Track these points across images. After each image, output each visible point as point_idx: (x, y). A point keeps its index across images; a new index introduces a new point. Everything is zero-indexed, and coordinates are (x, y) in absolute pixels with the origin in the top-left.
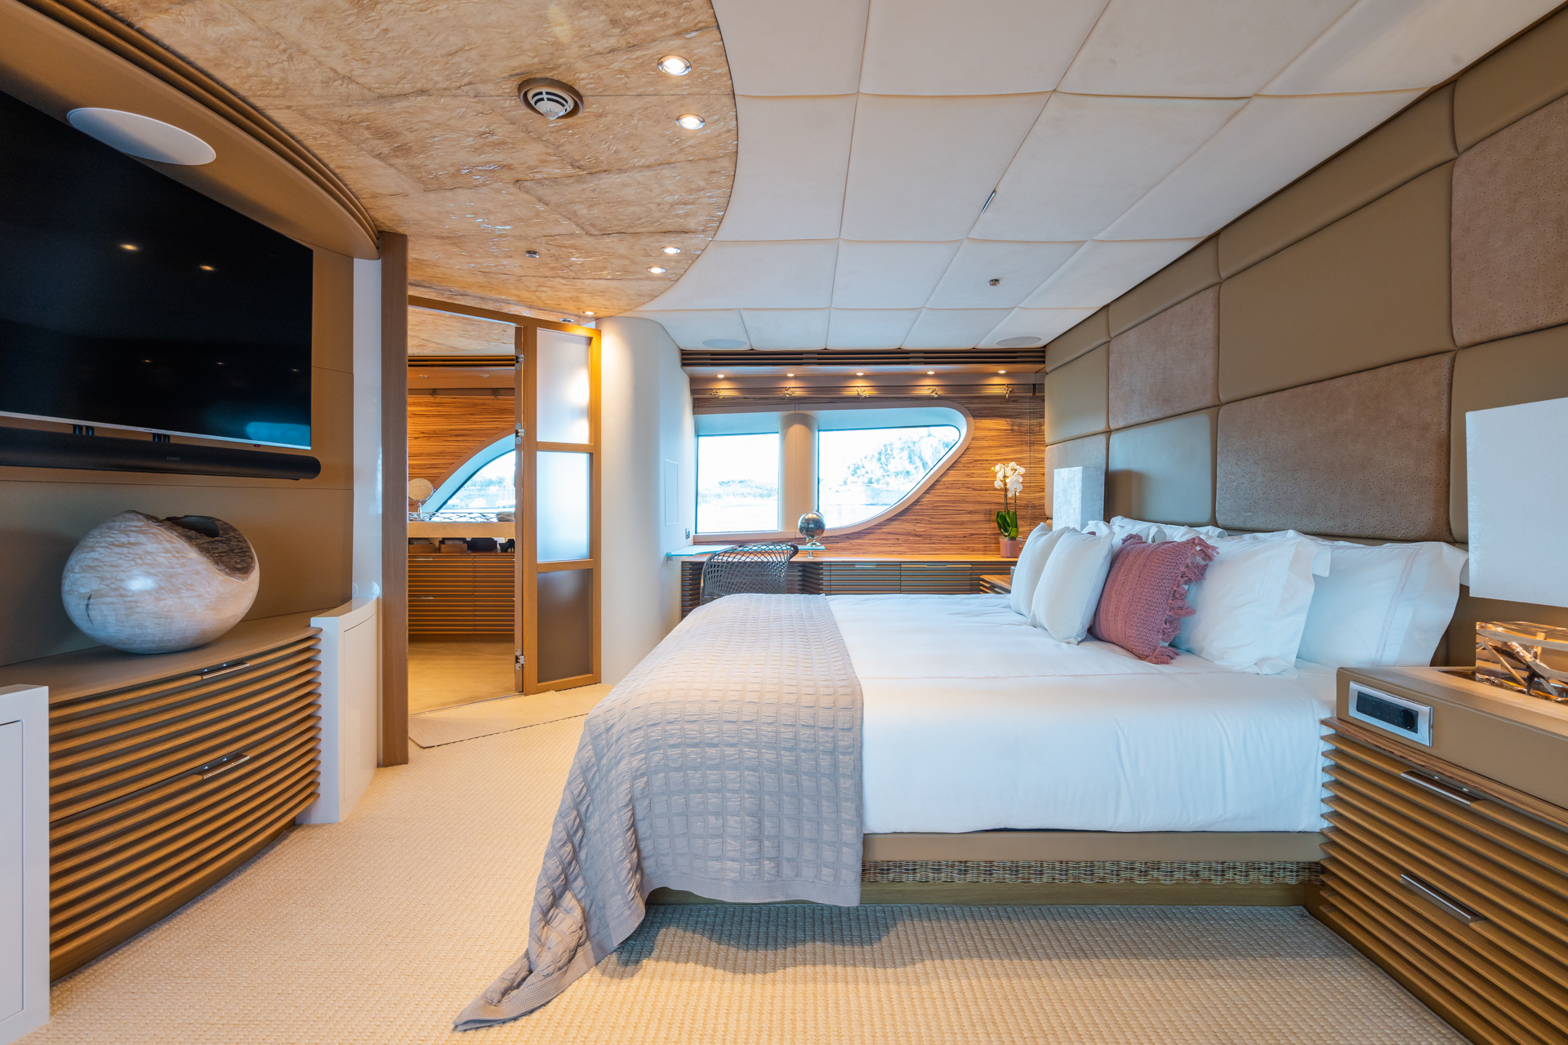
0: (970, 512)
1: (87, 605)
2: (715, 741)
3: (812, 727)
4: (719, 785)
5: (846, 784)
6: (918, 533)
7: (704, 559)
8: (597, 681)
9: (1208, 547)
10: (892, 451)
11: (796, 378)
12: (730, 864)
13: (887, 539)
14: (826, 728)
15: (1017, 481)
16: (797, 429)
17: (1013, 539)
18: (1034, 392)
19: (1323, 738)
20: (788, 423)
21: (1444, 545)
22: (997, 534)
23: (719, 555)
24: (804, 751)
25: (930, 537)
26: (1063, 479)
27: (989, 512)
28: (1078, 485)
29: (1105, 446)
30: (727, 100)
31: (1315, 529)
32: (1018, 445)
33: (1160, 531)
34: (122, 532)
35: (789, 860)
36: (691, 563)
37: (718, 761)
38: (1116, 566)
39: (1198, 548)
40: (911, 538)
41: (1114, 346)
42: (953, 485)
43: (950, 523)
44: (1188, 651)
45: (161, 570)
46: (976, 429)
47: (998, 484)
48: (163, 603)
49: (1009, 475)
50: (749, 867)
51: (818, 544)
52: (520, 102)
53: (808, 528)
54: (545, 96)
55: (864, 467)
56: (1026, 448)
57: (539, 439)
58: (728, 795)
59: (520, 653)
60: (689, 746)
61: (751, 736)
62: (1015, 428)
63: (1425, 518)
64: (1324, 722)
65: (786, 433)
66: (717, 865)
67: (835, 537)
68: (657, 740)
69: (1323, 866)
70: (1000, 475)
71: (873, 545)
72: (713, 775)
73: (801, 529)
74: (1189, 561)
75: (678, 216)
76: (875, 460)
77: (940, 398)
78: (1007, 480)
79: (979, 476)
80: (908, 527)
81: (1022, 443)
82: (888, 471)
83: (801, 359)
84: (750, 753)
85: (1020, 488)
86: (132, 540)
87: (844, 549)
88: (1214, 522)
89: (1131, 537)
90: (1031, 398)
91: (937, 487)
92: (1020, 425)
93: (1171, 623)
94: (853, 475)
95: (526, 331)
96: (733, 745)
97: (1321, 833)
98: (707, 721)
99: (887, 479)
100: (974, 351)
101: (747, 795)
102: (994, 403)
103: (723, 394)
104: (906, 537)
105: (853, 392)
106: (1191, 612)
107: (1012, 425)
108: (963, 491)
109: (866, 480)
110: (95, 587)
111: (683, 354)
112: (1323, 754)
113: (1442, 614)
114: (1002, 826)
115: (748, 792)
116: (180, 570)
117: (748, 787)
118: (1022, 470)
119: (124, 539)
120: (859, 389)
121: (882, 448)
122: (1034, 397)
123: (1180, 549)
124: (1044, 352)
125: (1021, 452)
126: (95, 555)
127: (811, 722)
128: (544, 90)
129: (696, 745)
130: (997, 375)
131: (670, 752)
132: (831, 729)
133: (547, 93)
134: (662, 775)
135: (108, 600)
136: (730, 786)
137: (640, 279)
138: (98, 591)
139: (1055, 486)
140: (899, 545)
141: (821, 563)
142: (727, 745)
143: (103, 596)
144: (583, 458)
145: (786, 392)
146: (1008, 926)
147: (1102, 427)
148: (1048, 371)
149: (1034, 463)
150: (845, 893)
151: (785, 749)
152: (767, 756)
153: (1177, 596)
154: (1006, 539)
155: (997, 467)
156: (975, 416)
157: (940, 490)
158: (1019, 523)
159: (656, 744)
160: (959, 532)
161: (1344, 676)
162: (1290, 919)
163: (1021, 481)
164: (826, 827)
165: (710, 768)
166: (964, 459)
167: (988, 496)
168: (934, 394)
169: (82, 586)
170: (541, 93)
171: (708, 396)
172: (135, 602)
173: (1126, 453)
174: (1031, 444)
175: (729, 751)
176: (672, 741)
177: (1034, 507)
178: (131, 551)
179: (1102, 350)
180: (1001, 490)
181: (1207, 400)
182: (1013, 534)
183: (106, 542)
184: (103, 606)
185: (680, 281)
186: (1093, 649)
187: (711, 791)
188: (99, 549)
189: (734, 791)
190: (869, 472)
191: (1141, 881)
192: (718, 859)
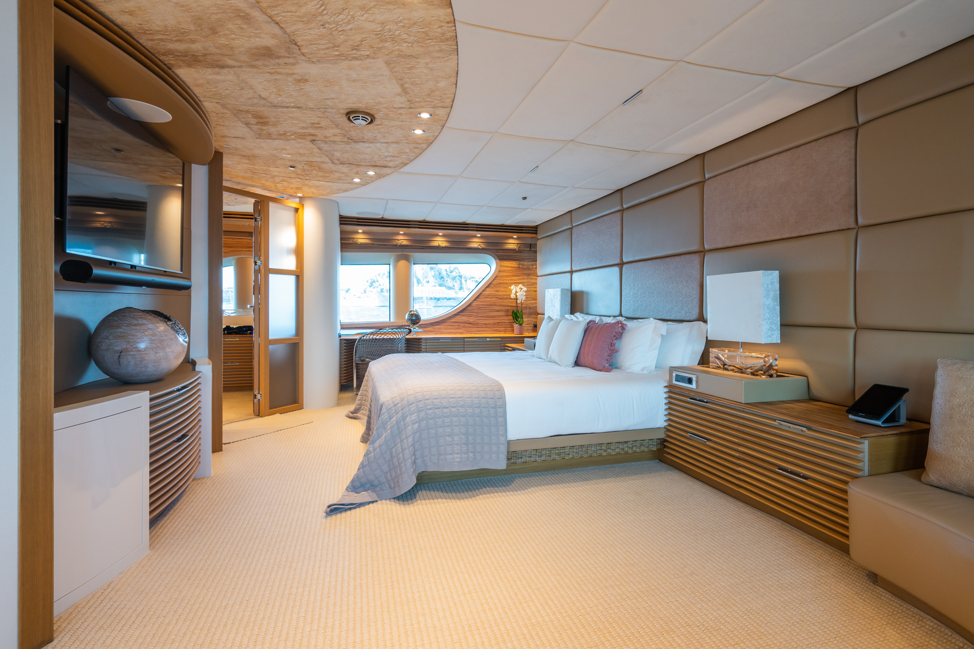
0: (498, 311)
1: (119, 356)
2: (447, 406)
3: (486, 398)
4: (450, 424)
5: (500, 420)
6: (470, 322)
7: (358, 337)
8: (301, 408)
9: (624, 324)
11: (404, 234)
12: (456, 455)
13: (454, 326)
14: (491, 398)
15: (523, 294)
16: (402, 263)
17: (521, 325)
18: (530, 248)
19: (665, 392)
20: (398, 259)
21: (701, 322)
22: (512, 322)
23: (368, 334)
24: (484, 407)
25: (477, 324)
26: (551, 294)
27: (507, 311)
28: (559, 298)
29: (570, 279)
30: (440, 127)
31: (660, 318)
32: (522, 275)
33: (601, 320)
34: (133, 318)
35: (478, 452)
36: (345, 340)
37: (449, 414)
38: (587, 333)
39: (620, 325)
40: (467, 325)
41: (574, 230)
42: (489, 296)
43: (487, 317)
44: (616, 368)
45: (157, 338)
46: (501, 266)
47: (513, 296)
48: (158, 355)
49: (518, 292)
50: (464, 456)
51: (417, 328)
52: (346, 119)
53: (412, 319)
54: (361, 118)
55: (378, 281)
56: (526, 277)
57: (271, 266)
58: (454, 428)
59: (258, 393)
60: (436, 409)
61: (462, 403)
62: (521, 266)
63: (695, 314)
64: (665, 387)
65: (396, 265)
66: (451, 457)
67: (425, 324)
68: (422, 407)
69: (665, 440)
70: (514, 291)
71: (446, 329)
72: (447, 420)
73: (409, 320)
74: (616, 330)
75: (386, 161)
77: (483, 249)
78: (517, 294)
79: (502, 292)
80: (465, 319)
81: (524, 274)
83: (410, 225)
84: (462, 410)
85: (524, 298)
86: (140, 322)
87: (430, 331)
88: (621, 315)
89: (591, 321)
90: (528, 251)
91: (480, 297)
92: (523, 265)
93: (610, 356)
95: (262, 203)
96: (455, 407)
97: (665, 428)
98: (442, 398)
100: (502, 226)
101: (462, 427)
102: (510, 253)
103: (361, 241)
104: (464, 325)
105: (436, 244)
106: (617, 351)
107: (519, 265)
108: (494, 299)
110: (125, 347)
111: (340, 218)
112: (665, 398)
113: (701, 348)
114: (557, 434)
115: (462, 425)
116: (165, 338)
117: (462, 424)
118: (525, 289)
119: (136, 322)
120: (439, 242)
122: (530, 251)
123: (612, 326)
124: (537, 228)
125: (523, 279)
126: (122, 330)
127: (485, 396)
128: (361, 116)
129: (439, 408)
130: (512, 238)
131: (428, 412)
132: (493, 398)
133: (362, 117)
134: (425, 422)
135: (132, 353)
136: (454, 424)
137: (345, 183)
138: (126, 349)
139: (546, 298)
140: (460, 329)
141: (421, 339)
142: (452, 407)
143: (129, 351)
144: (292, 279)
145: (398, 242)
146: (558, 476)
147: (569, 269)
148: (539, 238)
149: (530, 285)
150: (502, 465)
151: (476, 407)
152: (469, 411)
153: (612, 345)
154: (517, 325)
155: (512, 287)
156: (500, 259)
157: (481, 299)
158: (524, 316)
159: (422, 409)
160: (492, 322)
161: (672, 369)
162: (655, 464)
163: (524, 294)
164: (493, 438)
165: (445, 417)
166: (495, 282)
167: (507, 302)
168: (479, 247)
169: (116, 346)
170: (359, 117)
171: (351, 242)
172: (146, 354)
173: (581, 282)
174: (529, 275)
175: (453, 410)
176: (428, 407)
177: (530, 308)
178: (141, 328)
179: (568, 232)
180: (514, 299)
181: (617, 261)
182: (521, 322)
183: (126, 323)
184: (129, 357)
185: (364, 187)
186: (578, 369)
187: (446, 427)
188: (123, 327)
189: (456, 426)
191: (604, 454)
192: (450, 454)
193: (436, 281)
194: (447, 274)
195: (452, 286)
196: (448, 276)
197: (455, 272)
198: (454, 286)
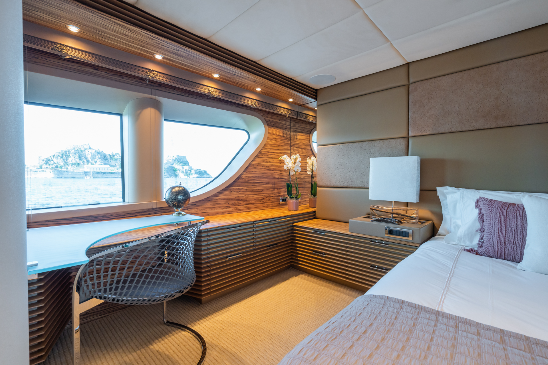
0: (266, 184)
6: (240, 198)
10: (69, 154)
15: (298, 166)
40: (236, 202)
42: (258, 166)
43: (256, 191)
46: (269, 133)
47: (285, 167)
53: (177, 199)
55: (52, 160)
56: (289, 148)
70: (286, 162)
73: (170, 200)
76: (59, 158)
79: (274, 162)
80: (234, 194)
82: (67, 163)
85: (300, 169)
94: (46, 164)
99: (67, 166)
100: (292, 80)
102: (279, 118)
108: (262, 171)
109: (54, 166)
120: (211, 89)
121: (64, 152)
145: (149, 74)
155: (284, 157)
156: (268, 125)
157: (251, 169)
163: (300, 165)
166: (263, 151)
168: (254, 105)
171: (48, 50)
190: (56, 163)
193: (102, 161)
194: (110, 157)
195: (114, 165)
196: (111, 158)
197: (116, 156)
198: (116, 165)
